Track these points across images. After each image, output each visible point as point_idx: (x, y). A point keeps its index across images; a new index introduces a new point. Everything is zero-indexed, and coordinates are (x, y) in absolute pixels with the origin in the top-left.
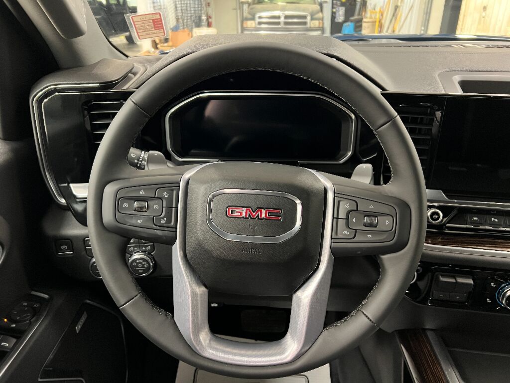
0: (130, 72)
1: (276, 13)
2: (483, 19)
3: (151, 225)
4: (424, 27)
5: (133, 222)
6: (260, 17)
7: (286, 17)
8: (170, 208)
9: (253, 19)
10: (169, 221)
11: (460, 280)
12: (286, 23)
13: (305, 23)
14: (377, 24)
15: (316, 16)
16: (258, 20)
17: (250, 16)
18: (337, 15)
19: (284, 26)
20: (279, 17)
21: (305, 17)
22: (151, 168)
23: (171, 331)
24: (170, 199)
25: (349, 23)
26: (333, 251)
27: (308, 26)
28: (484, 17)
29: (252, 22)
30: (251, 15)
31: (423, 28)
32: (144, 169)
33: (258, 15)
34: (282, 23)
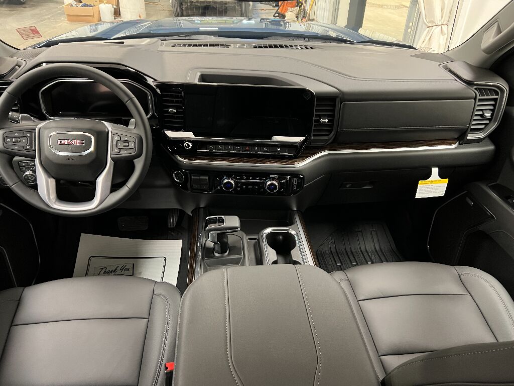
0: (17, 65)
3: (22, 149)
5: (13, 148)
8: (32, 141)
10: (31, 147)
11: (202, 177)
22: (23, 123)
23: (37, 197)
24: (31, 137)
26: (112, 159)
32: (19, 123)
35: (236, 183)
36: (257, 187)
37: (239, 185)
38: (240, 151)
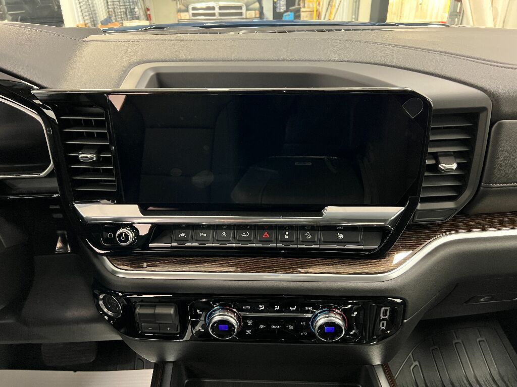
1: (211, 4)
2: (420, 6)
4: (355, 15)
6: (194, 9)
7: (221, 8)
9: (187, 11)
12: (221, 14)
13: (241, 14)
14: (315, 12)
15: (252, 6)
16: (191, 12)
17: (183, 8)
18: (278, 5)
19: (219, 18)
20: (213, 8)
21: (240, 8)
25: (289, 13)
27: (244, 16)
28: (420, 4)
29: (186, 13)
30: (184, 6)
31: (354, 17)
33: (190, 7)
34: (217, 14)
35: (242, 320)
36: (291, 328)
37: (250, 323)
38: (250, 241)
